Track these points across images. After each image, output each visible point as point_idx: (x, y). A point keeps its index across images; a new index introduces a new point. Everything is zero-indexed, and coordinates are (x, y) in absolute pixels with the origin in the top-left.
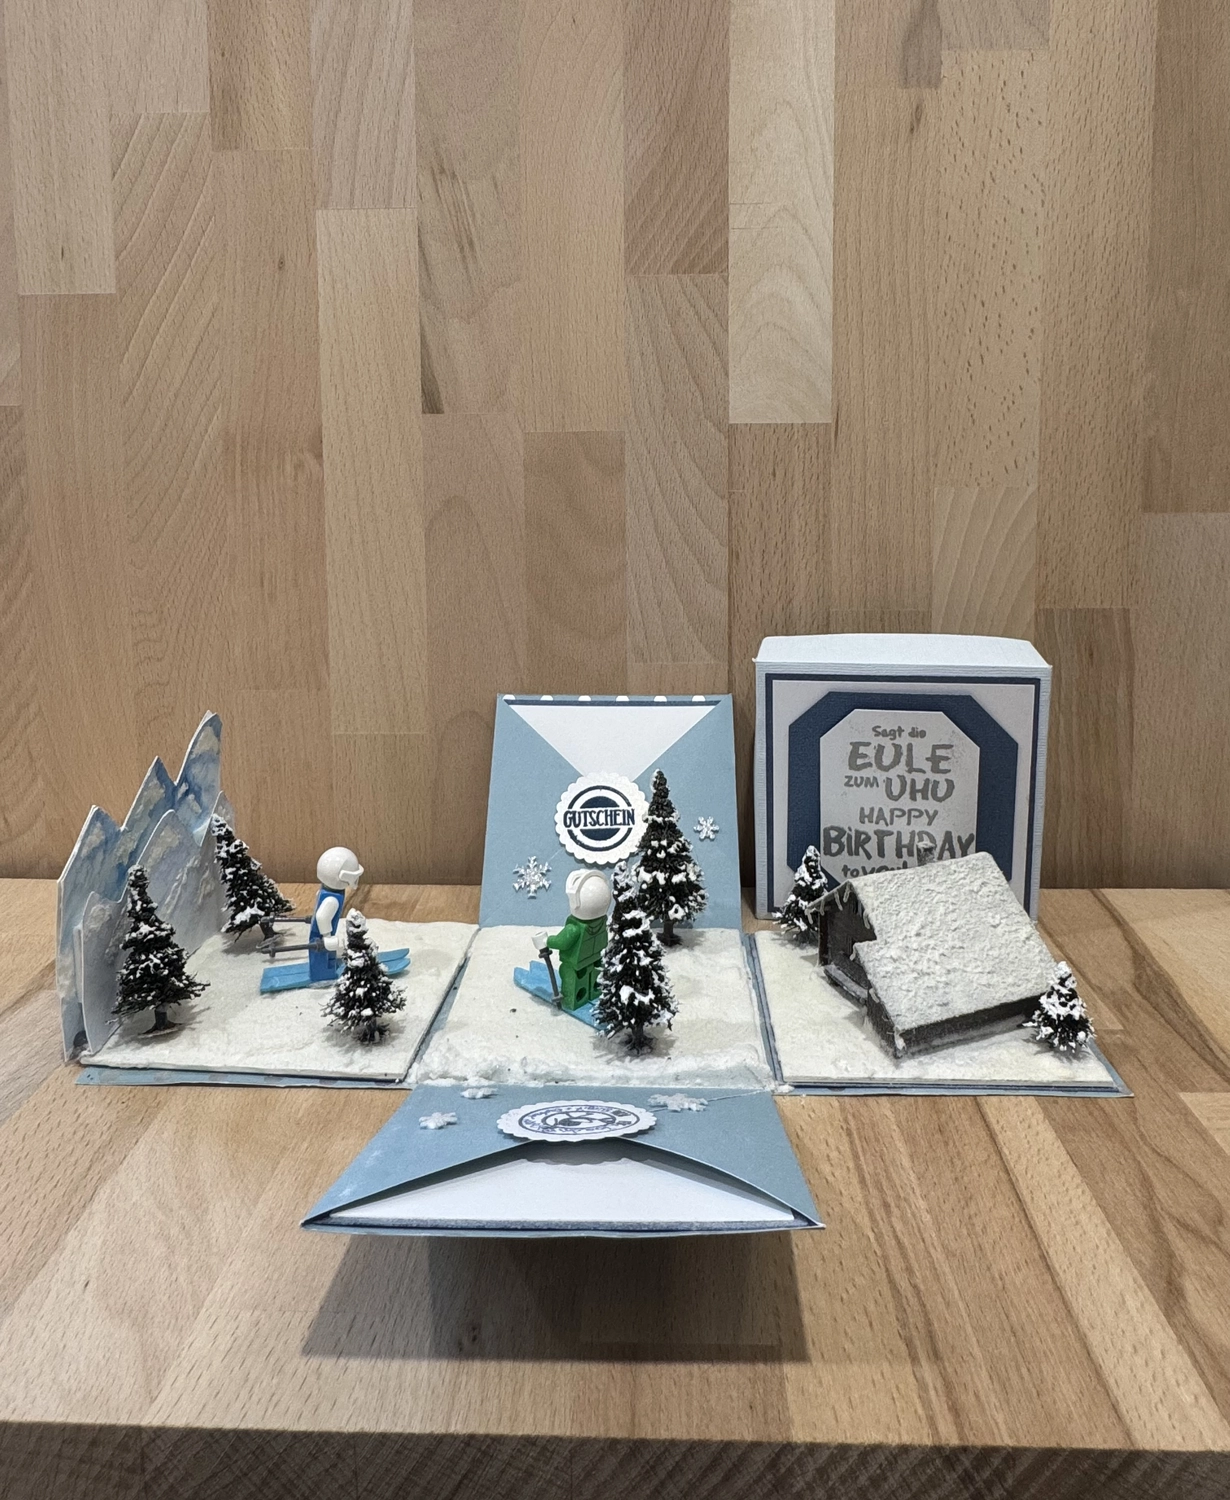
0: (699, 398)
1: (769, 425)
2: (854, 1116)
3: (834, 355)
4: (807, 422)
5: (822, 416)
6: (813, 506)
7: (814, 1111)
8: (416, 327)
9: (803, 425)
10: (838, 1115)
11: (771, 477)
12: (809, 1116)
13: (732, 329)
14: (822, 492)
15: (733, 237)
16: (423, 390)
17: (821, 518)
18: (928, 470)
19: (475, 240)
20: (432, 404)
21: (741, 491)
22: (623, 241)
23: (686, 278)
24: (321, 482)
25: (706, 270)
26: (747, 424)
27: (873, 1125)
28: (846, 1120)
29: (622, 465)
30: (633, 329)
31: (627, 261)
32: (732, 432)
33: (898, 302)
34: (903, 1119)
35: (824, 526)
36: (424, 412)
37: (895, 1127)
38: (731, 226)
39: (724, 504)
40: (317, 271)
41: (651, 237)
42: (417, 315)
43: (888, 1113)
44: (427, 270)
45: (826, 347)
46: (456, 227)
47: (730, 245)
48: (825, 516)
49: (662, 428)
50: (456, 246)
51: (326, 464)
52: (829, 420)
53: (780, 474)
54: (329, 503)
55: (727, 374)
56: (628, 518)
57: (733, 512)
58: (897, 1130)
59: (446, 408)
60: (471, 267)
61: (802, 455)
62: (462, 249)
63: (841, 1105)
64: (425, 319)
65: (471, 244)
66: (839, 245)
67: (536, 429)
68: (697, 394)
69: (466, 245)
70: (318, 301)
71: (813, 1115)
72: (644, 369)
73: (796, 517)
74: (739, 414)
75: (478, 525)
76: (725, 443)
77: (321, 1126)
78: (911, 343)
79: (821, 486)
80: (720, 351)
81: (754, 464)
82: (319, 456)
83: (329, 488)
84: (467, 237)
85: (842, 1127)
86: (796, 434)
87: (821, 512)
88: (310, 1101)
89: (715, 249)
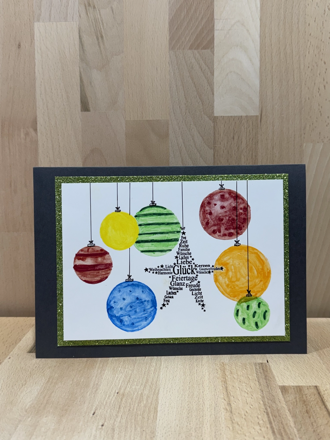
0: (201, 105)
1: (232, 116)
2: (270, 407)
3: (260, 85)
4: (248, 115)
5: (254, 112)
6: (251, 153)
7: (252, 405)
8: (78, 74)
9: (247, 116)
10: (263, 407)
11: (232, 139)
12: (250, 407)
13: (216, 73)
14: (254, 146)
15: (216, 33)
16: (81, 101)
17: (254, 157)
18: (301, 136)
19: (104, 35)
20: (85, 107)
21: (219, 146)
22: (168, 35)
23: (196, 51)
24: (37, 142)
25: (205, 48)
26: (222, 116)
27: (278, 410)
28: (266, 409)
29: (167, 135)
30: (172, 75)
31: (170, 44)
32: (215, 119)
33: (288, 63)
34: (291, 408)
35: (255, 161)
36: (82, 111)
37: (287, 411)
38: (215, 29)
39: (212, 151)
40: (34, 49)
41: (180, 33)
42: (78, 68)
43: (285, 406)
44: (83, 48)
45: (257, 82)
46: (95, 29)
47: (215, 37)
48: (256, 156)
49: (185, 118)
50: (95, 37)
51: (39, 134)
52: (258, 113)
53: (236, 138)
54: (40, 150)
55: (213, 94)
56: (170, 158)
57: (216, 155)
58: (288, 412)
59: (91, 109)
60: (102, 46)
61: (246, 129)
62: (98, 39)
63: (264, 403)
64: (82, 70)
65: (102, 37)
66: (262, 36)
67: (130, 119)
68: (200, 103)
69: (100, 37)
70: (35, 62)
71: (252, 407)
72: (177, 92)
73: (243, 157)
74: (218, 112)
75: (105, 161)
76: (212, 125)
77: (36, 412)
78: (294, 80)
79: (254, 143)
80: (211, 84)
81: (225, 134)
82: (36, 130)
83: (40, 143)
84: (100, 33)
85: (264, 412)
86: (243, 120)
87: (254, 154)
88: (31, 403)
89: (208, 39)
